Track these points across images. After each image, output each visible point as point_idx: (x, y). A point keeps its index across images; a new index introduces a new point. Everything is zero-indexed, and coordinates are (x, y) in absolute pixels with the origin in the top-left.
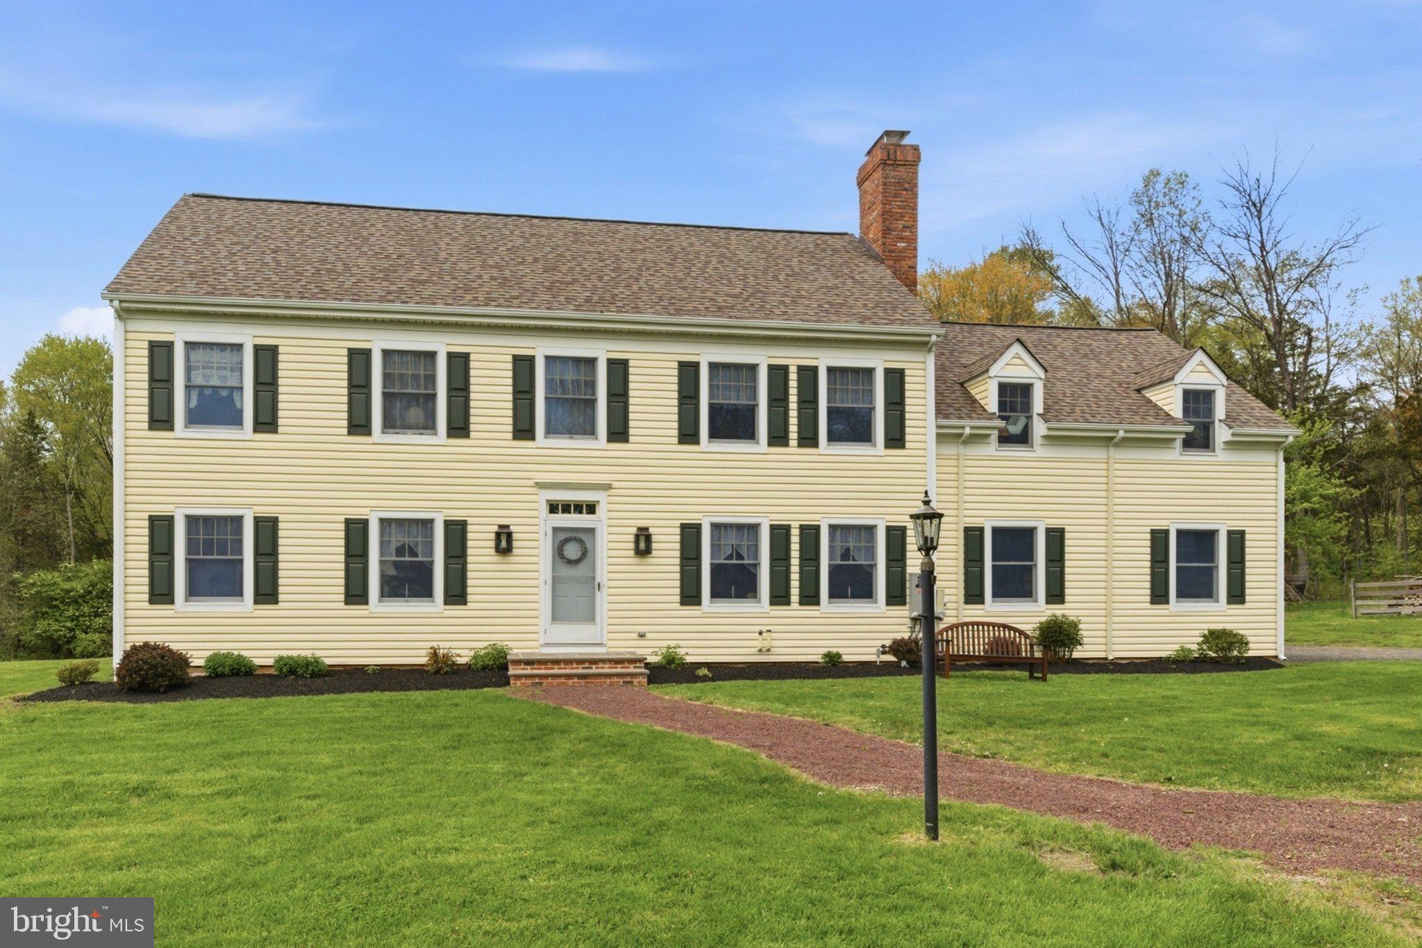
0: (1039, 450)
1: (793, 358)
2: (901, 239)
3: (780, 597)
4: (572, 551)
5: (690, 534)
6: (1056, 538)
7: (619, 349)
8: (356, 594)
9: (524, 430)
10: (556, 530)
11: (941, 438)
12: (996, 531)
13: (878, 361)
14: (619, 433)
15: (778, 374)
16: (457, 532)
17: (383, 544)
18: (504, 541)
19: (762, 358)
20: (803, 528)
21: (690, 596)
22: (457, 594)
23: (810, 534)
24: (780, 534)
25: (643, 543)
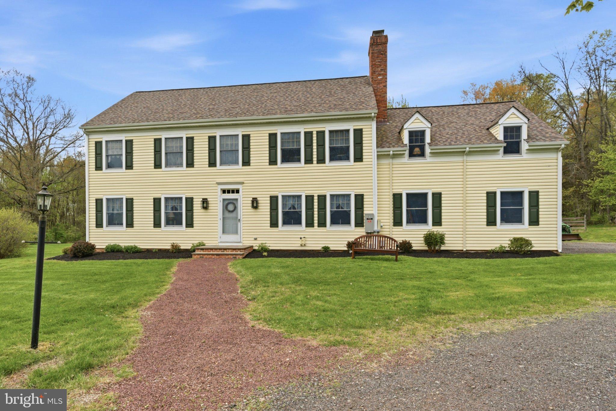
0: (428, 159)
1: (314, 128)
2: (380, 75)
3: (310, 224)
4: (231, 207)
5: (274, 200)
6: (437, 197)
7: (246, 131)
8: (157, 224)
9: (212, 163)
10: (224, 200)
11: (379, 157)
12: (408, 195)
13: (351, 126)
14: (246, 162)
15: (309, 135)
16: (190, 201)
17: (166, 207)
18: (205, 204)
19: (302, 129)
20: (319, 196)
21: (274, 224)
22: (190, 224)
23: (322, 198)
24: (310, 199)
25: (255, 204)
